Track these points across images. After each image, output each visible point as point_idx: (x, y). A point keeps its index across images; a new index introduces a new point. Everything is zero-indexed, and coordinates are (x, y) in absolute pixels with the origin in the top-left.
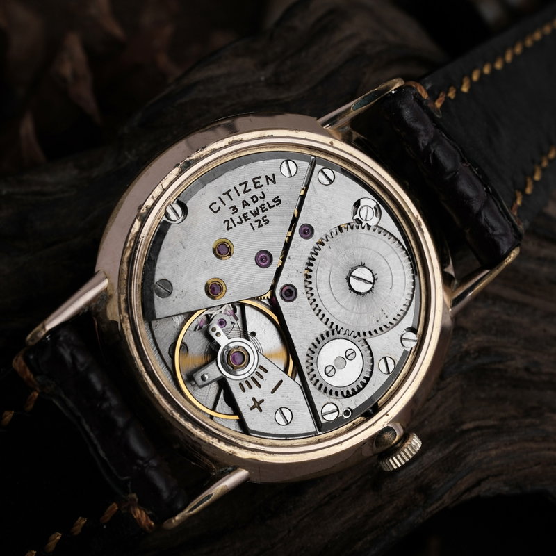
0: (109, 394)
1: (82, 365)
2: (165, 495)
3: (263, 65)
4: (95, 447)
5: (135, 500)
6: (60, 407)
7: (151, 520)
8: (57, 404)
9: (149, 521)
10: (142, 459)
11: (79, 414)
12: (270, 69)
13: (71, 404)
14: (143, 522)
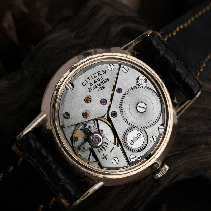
0: (49, 156)
1: (38, 146)
2: (73, 193)
3: (72, 31)
4: (45, 177)
5: (61, 196)
6: (31, 163)
9: (68, 204)
10: (63, 180)
11: (38, 165)
12: (75, 32)
13: (35, 161)
14: (65, 204)
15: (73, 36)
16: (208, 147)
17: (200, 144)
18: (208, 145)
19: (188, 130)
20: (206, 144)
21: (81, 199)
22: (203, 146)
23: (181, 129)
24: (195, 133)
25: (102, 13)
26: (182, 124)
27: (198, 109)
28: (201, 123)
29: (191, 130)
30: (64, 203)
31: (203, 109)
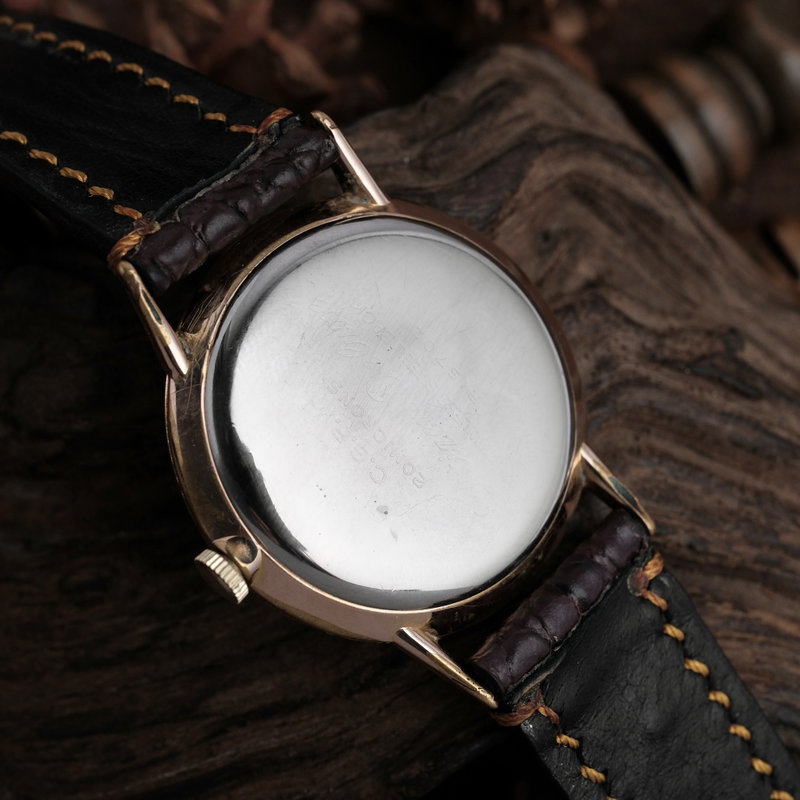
0: (272, 193)
1: (301, 163)
2: (165, 259)
4: (209, 185)
5: (151, 230)
6: (246, 150)
7: (129, 252)
8: (249, 147)
9: (126, 250)
10: (204, 229)
11: (243, 166)
13: (253, 158)
14: (125, 243)
15: (406, 160)
16: (739, 614)
17: (719, 601)
18: (743, 610)
19: (691, 547)
20: (739, 604)
21: (144, 289)
22: (725, 610)
23: (670, 537)
24: (712, 560)
25: (519, 106)
26: (675, 522)
27: (742, 489)
28: (737, 534)
29: (699, 548)
30: (129, 238)
31: (758, 494)
